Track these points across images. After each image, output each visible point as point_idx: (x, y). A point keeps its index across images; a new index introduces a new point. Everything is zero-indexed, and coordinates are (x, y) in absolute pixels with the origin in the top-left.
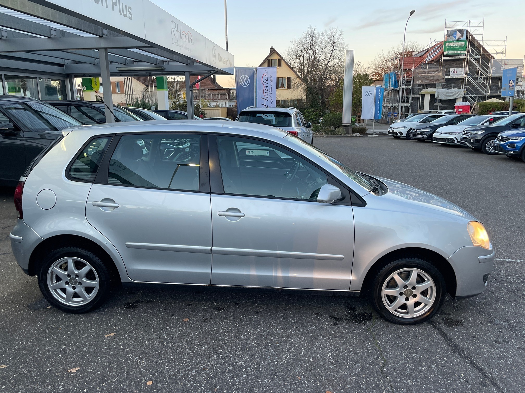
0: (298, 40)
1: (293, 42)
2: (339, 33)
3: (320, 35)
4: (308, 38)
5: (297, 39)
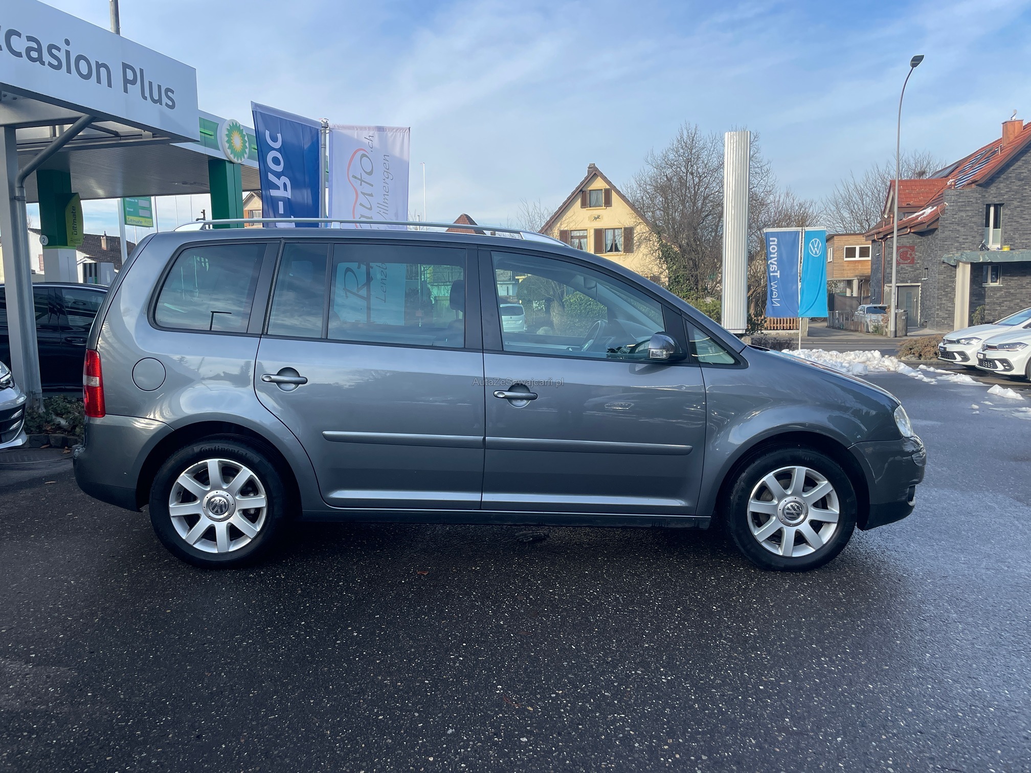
0: (661, 155)
1: (649, 159)
3: (708, 141)
4: (682, 151)
5: (658, 153)
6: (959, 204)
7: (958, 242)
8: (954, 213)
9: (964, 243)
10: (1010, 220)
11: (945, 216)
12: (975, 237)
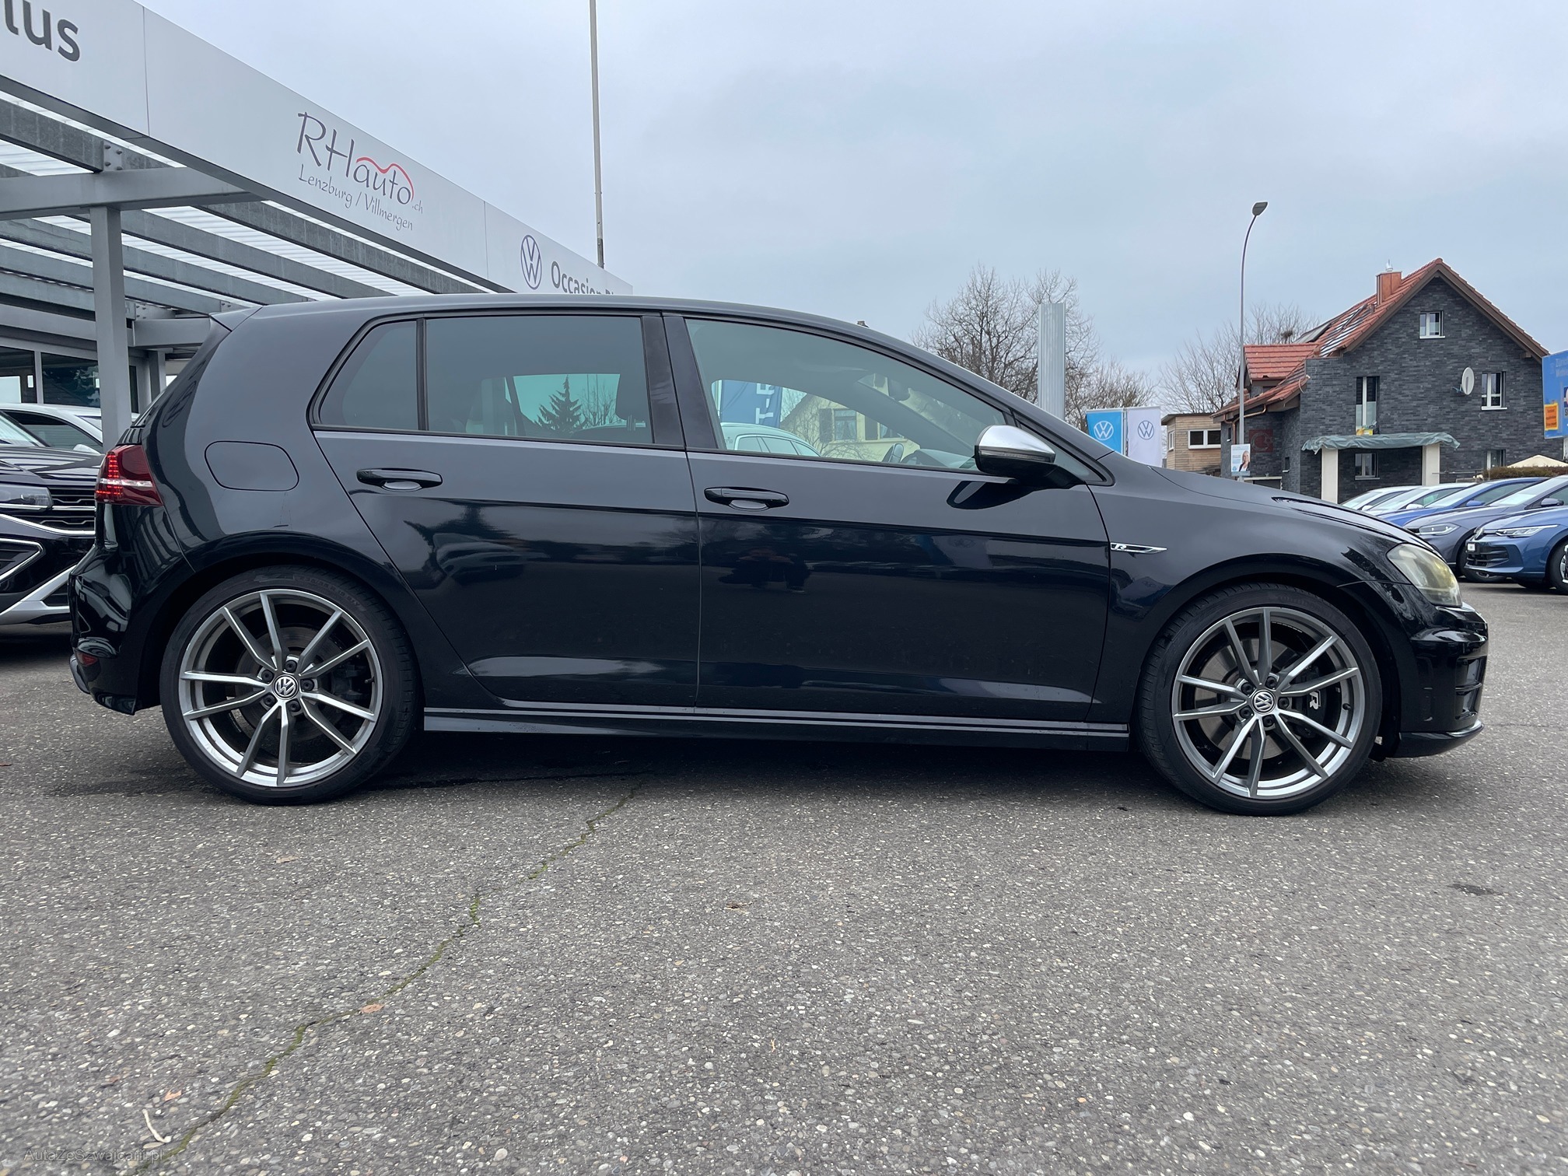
0: (947, 307)
1: (931, 313)
2: (1064, 284)
3: (1009, 290)
4: (974, 302)
5: (943, 304)
6: (1324, 377)
7: (1323, 424)
8: (1318, 387)
9: (1331, 426)
10: (1386, 397)
11: (1307, 392)
12: (1344, 418)
